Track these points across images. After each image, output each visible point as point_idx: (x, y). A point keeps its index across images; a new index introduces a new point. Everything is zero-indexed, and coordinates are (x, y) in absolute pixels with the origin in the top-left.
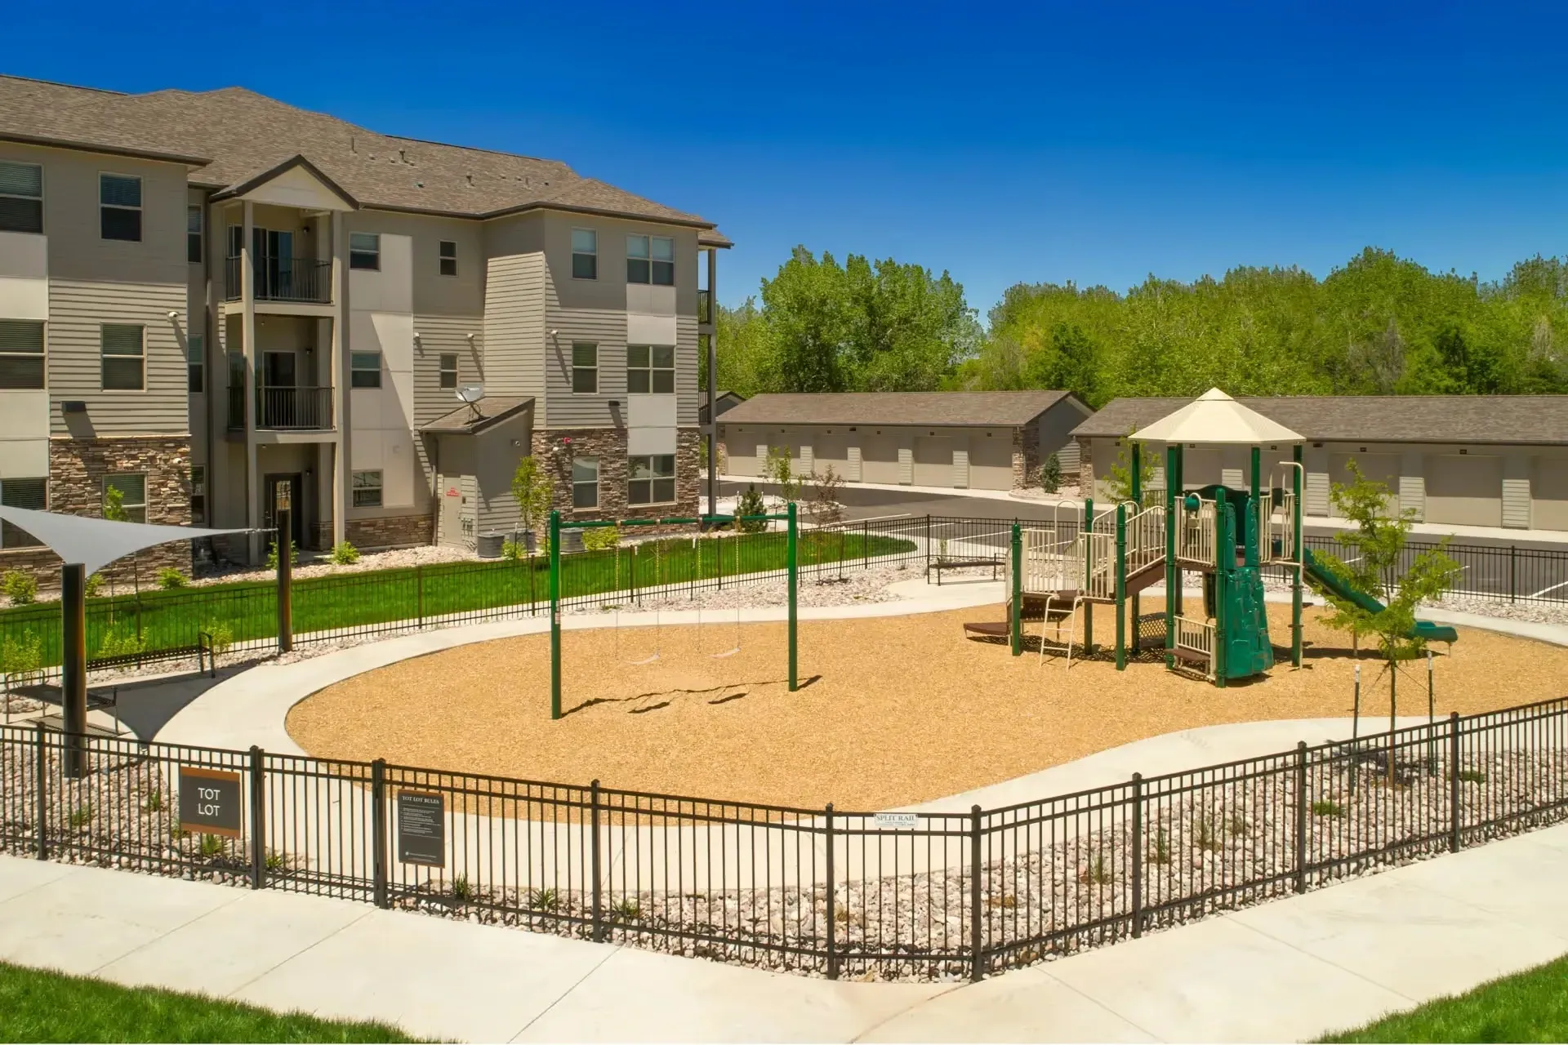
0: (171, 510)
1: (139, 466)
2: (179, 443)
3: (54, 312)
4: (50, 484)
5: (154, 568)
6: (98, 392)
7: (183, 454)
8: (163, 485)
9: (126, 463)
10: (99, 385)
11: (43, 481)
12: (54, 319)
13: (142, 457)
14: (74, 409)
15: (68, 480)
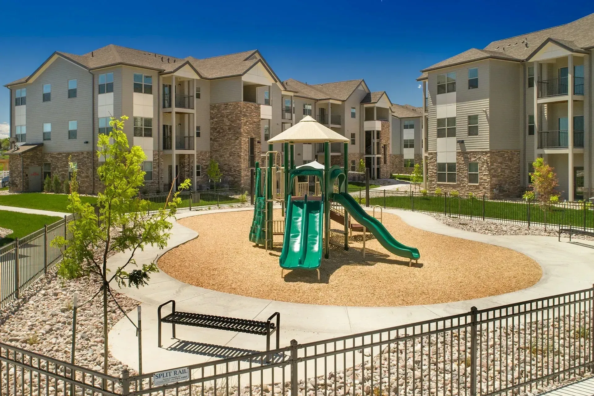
0: (484, 175)
1: (476, 160)
2: (486, 153)
3: (458, 114)
4: (457, 165)
5: (480, 194)
6: (467, 137)
7: (488, 156)
8: (482, 166)
9: (473, 159)
10: (467, 135)
11: (455, 163)
12: (458, 116)
13: (477, 157)
14: (461, 142)
15: (460, 164)
